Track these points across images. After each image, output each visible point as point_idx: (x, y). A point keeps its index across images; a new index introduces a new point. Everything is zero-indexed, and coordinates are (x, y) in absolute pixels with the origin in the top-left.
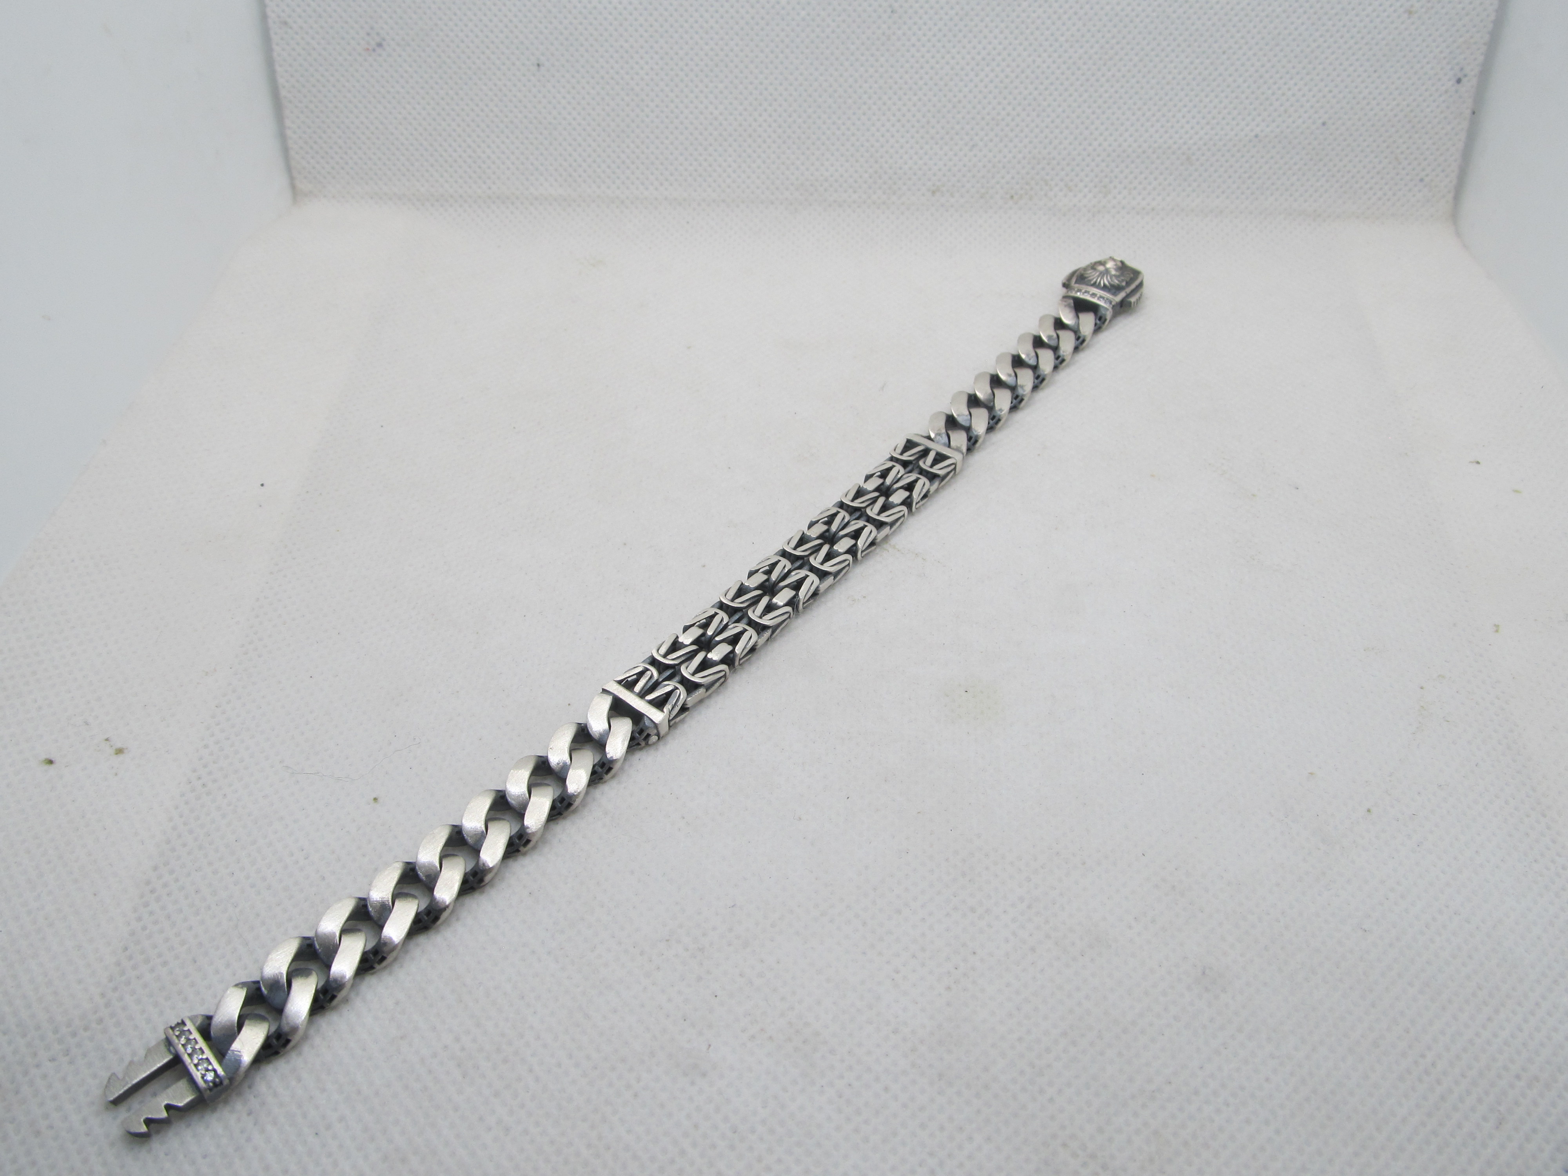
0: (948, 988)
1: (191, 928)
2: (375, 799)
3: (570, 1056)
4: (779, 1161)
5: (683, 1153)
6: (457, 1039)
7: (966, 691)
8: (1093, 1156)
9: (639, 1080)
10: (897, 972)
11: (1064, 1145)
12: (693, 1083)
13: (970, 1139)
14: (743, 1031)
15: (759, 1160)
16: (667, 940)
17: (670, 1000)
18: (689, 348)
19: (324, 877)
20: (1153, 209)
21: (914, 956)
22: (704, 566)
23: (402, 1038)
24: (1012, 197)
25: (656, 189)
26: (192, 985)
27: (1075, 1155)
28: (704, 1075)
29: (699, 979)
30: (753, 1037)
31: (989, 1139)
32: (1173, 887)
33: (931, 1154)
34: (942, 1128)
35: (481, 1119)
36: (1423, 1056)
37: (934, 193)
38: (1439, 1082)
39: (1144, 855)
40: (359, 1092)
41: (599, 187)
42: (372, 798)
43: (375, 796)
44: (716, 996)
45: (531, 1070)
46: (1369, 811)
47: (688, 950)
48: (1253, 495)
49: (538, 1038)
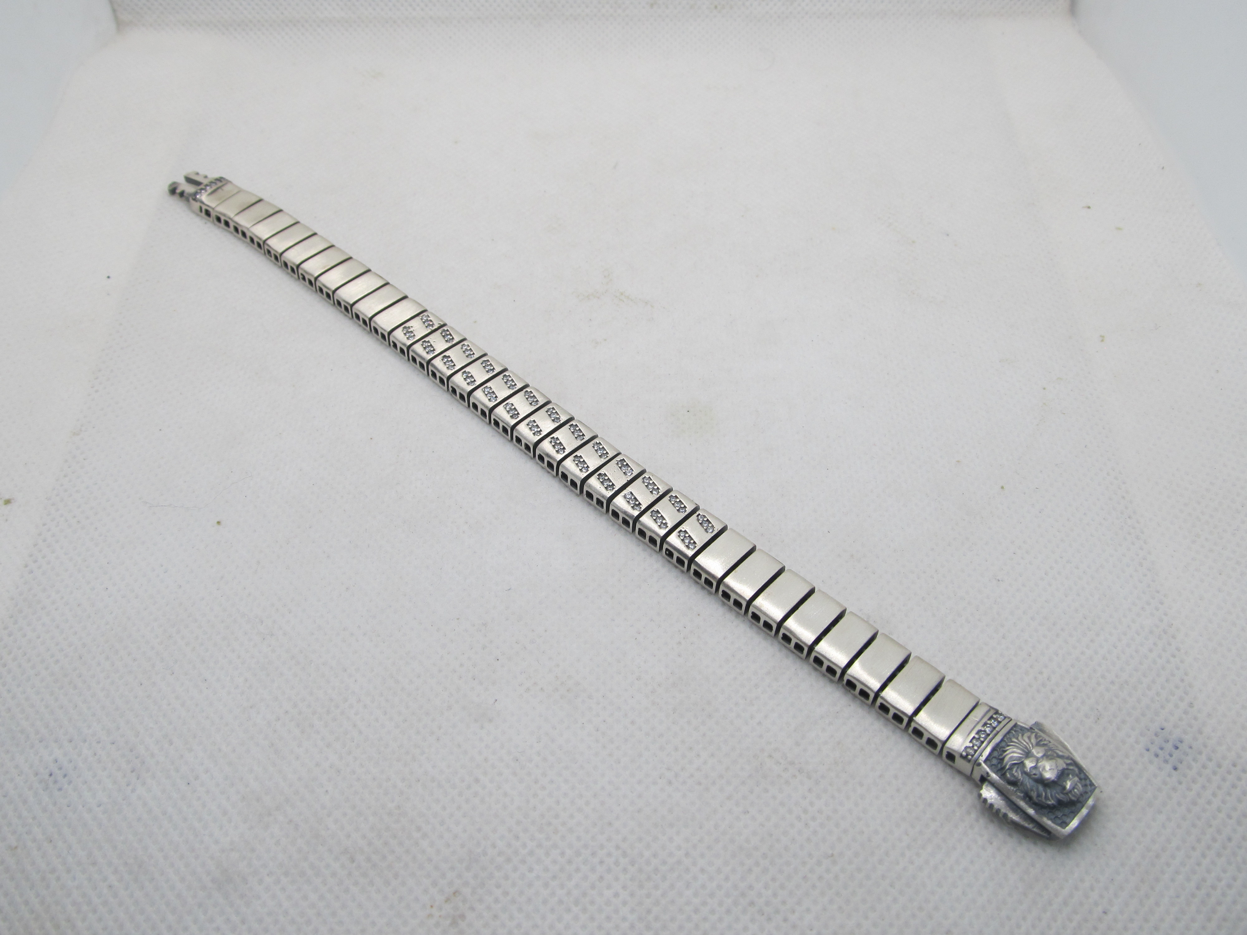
0: (680, 643)
1: (76, 633)
2: (219, 523)
3: (385, 713)
4: (552, 782)
5: (477, 781)
6: (295, 706)
7: (688, 411)
8: (792, 763)
9: (440, 728)
10: (639, 633)
11: (770, 756)
12: (482, 727)
13: (698, 756)
14: (521, 685)
15: (536, 782)
16: (458, 619)
17: (462, 665)
18: (456, 142)
20: (830, 14)
21: (652, 620)
22: (475, 322)
23: (251, 707)
25: (422, 10)
26: (80, 676)
27: (778, 763)
28: (490, 721)
29: (484, 648)
30: (528, 690)
31: (712, 755)
32: (852, 556)
33: (669, 769)
34: (676, 749)
35: (317, 765)
36: (1041, 673)
37: (652, 6)
38: (1052, 692)
39: (829, 532)
40: (220, 750)
41: (374, 9)
42: (216, 522)
43: (218, 520)
44: (498, 660)
45: (355, 726)
46: (1002, 488)
47: (474, 626)
48: (913, 242)
49: (359, 701)
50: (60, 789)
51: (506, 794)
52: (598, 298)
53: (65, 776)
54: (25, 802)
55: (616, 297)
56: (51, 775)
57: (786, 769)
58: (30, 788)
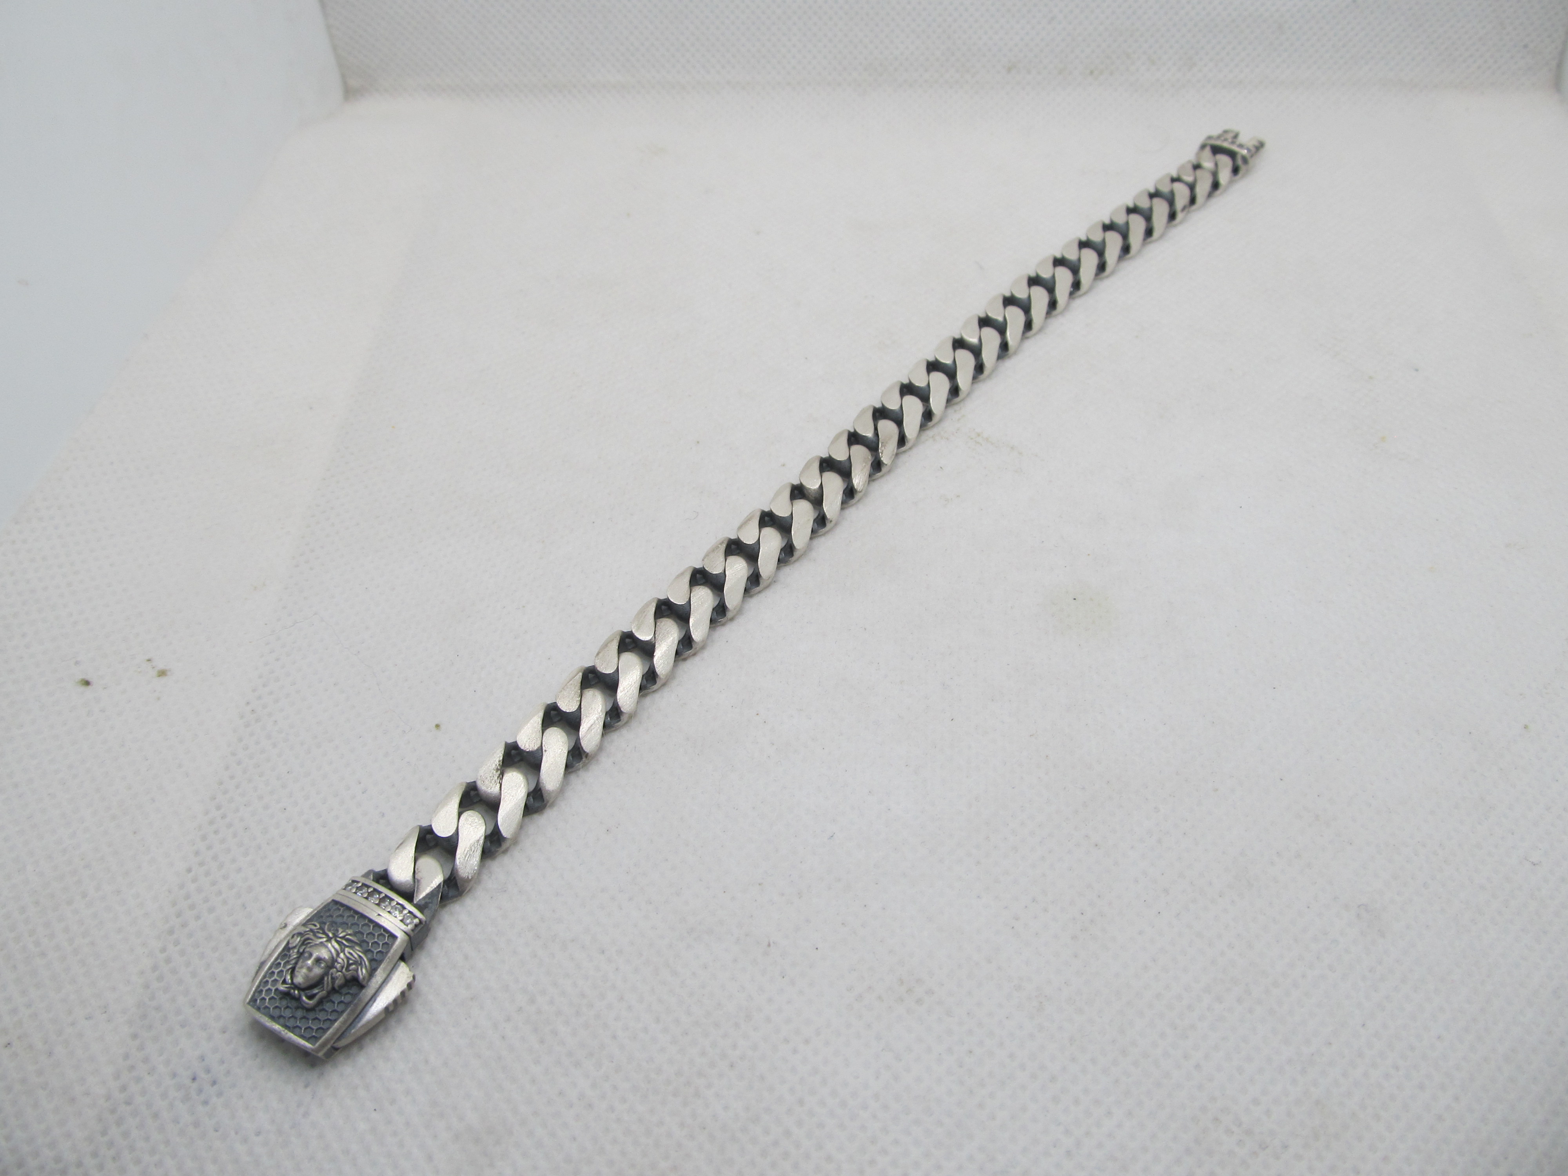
0: (1075, 937)
1: (240, 870)
2: (437, 726)
3: (658, 1020)
4: (896, 1142)
5: (788, 1133)
6: (532, 1001)
7: (1075, 599)
8: (1249, 1132)
9: (735, 1047)
10: (1017, 919)
11: (1216, 1120)
13: (1109, 1113)
14: (849, 989)
15: (873, 1141)
16: (760, 884)
19: (383, 814)
20: (1241, 82)
21: (1034, 900)
22: (784, 465)
23: (472, 999)
24: (1092, 73)
25: (718, 73)
27: (1229, 1132)
30: (860, 997)
31: (1130, 1114)
32: (1317, 817)
33: (1067, 1133)
34: (1077, 1102)
35: (561, 1093)
37: (1009, 70)
39: (1282, 780)
40: (427, 1062)
41: (658, 72)
42: (434, 726)
43: (437, 723)
44: (817, 948)
45: (614, 1037)
46: (1526, 727)
47: (783, 895)
48: (1371, 378)
49: (621, 999)
50: (206, 1103)
51: (829, 1159)
52: (947, 439)
53: (214, 1083)
54: (156, 1116)
55: (972, 439)
56: (194, 1079)
57: (1240, 1143)
58: (164, 1096)
